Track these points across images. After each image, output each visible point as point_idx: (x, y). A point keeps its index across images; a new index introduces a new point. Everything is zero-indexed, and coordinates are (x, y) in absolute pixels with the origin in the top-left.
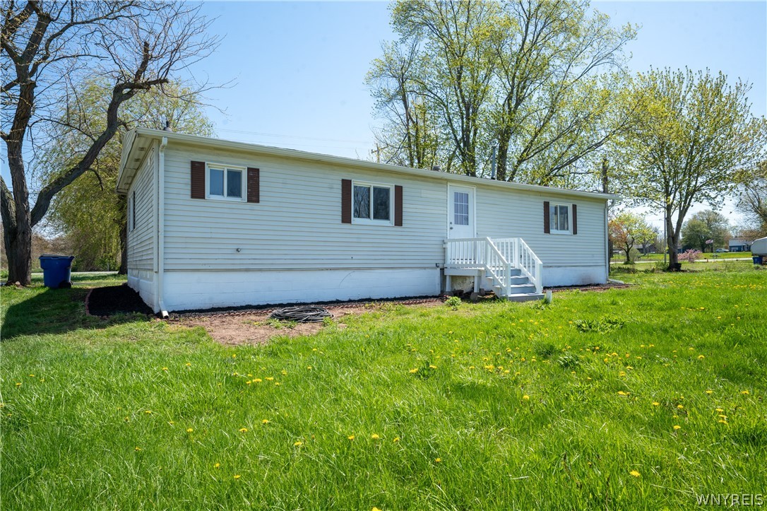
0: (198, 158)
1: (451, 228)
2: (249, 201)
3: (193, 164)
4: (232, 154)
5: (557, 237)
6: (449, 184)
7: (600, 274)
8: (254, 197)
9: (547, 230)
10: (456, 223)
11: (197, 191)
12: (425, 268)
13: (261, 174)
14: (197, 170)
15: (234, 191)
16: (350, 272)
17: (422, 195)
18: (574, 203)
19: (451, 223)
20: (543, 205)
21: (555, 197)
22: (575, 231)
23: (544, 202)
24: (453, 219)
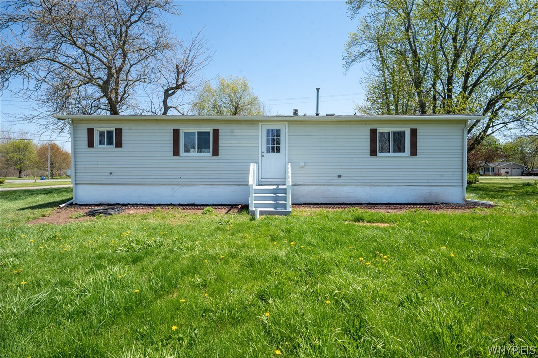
0: (91, 126)
1: (263, 156)
2: (116, 147)
3: (88, 129)
4: (108, 122)
5: (387, 159)
6: (260, 124)
7: (455, 193)
8: (119, 144)
10: (268, 152)
11: (91, 144)
12: (239, 185)
13: (123, 131)
14: (90, 132)
15: (110, 142)
16: (180, 186)
17: (236, 134)
18: (414, 127)
19: (263, 152)
20: (369, 132)
21: (386, 124)
22: (414, 153)
23: (371, 129)
24: (264, 150)
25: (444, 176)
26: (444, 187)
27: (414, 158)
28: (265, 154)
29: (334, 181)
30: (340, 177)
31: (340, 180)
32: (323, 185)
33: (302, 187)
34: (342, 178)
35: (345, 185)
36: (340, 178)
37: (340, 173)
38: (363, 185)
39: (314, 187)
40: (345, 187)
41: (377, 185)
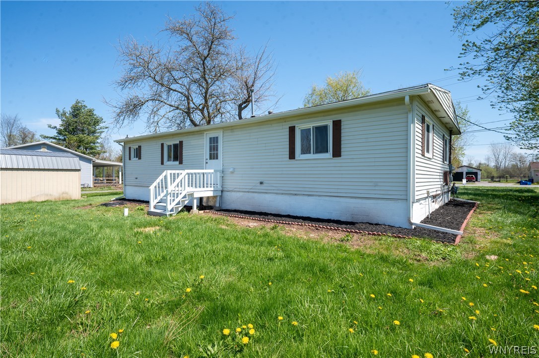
0: (130, 145)
1: (207, 163)
2: (139, 159)
3: (129, 148)
5: (307, 162)
6: (205, 133)
9: (292, 156)
10: (211, 158)
11: (130, 158)
13: (141, 148)
14: (130, 150)
17: (192, 144)
18: (337, 118)
19: (207, 159)
20: (288, 130)
21: (306, 118)
22: (337, 153)
23: (290, 127)
24: (208, 157)
25: (379, 184)
26: (379, 201)
27: (337, 160)
28: (209, 161)
29: (257, 188)
30: (261, 183)
31: (262, 187)
32: (248, 192)
33: (233, 193)
34: (264, 185)
35: (266, 193)
36: (262, 185)
37: (261, 179)
38: (282, 194)
39: (241, 194)
40: (267, 196)
41: (296, 194)
